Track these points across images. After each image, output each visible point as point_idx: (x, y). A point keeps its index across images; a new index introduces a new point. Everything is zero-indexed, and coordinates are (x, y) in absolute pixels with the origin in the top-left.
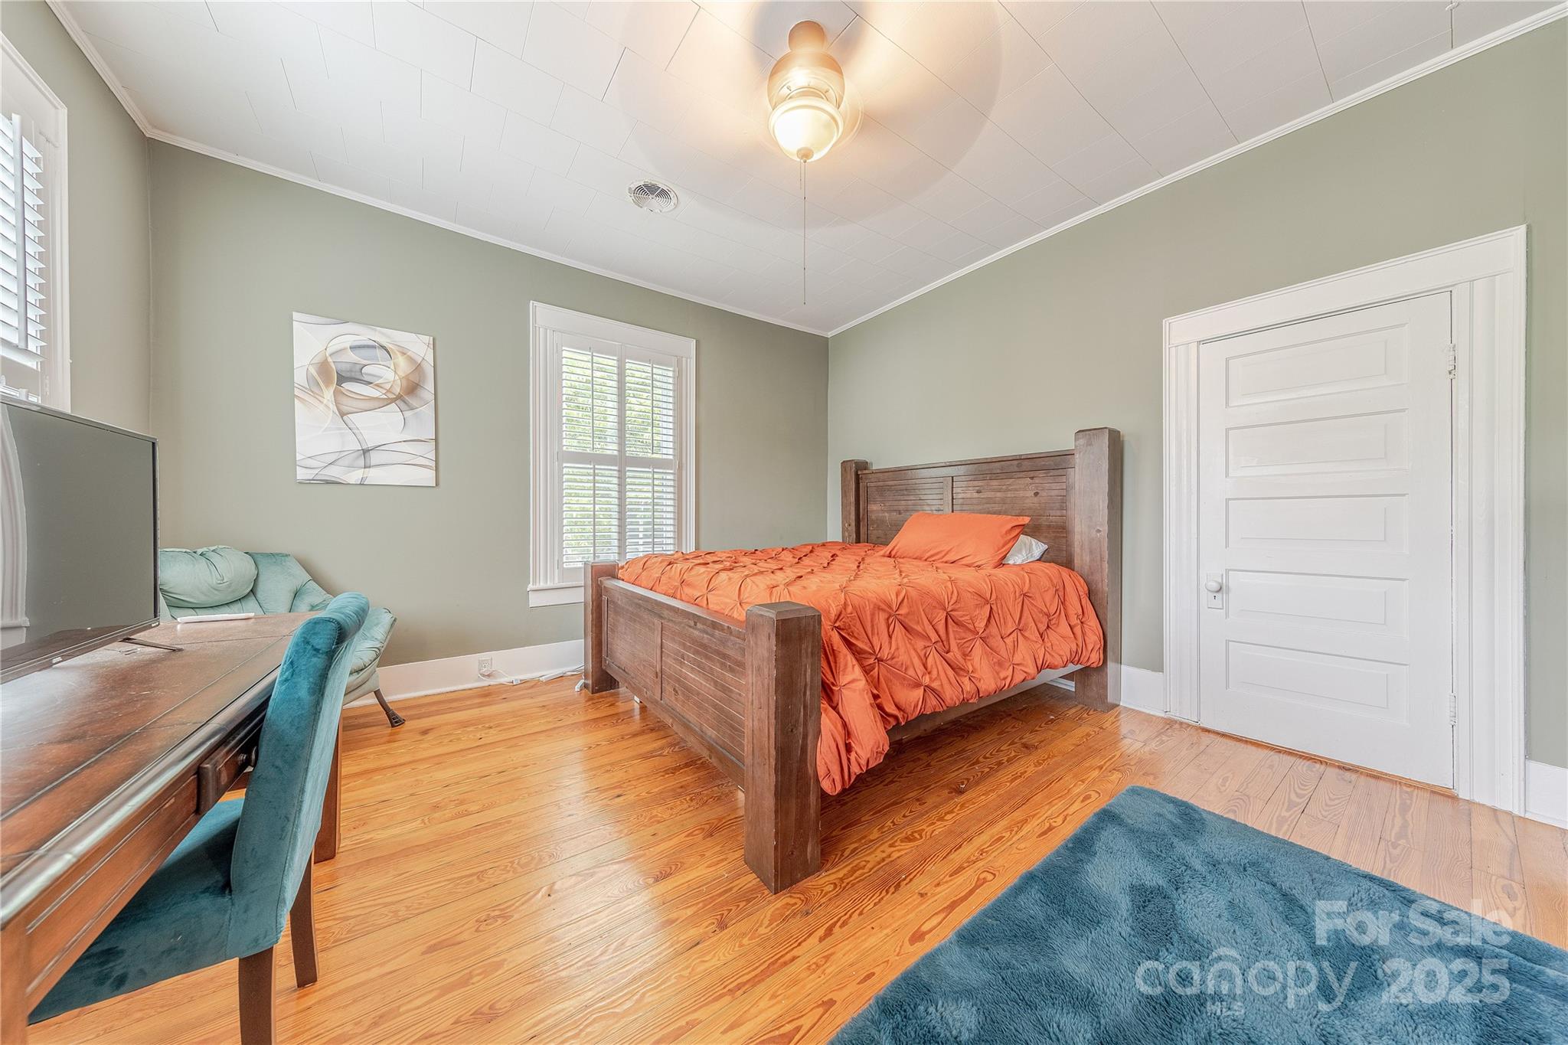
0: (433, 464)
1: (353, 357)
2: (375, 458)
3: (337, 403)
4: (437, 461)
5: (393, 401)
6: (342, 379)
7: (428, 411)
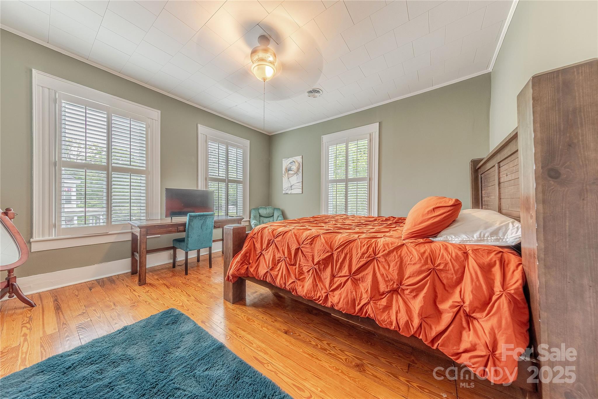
0: (301, 188)
1: (290, 165)
2: (293, 187)
3: (288, 176)
4: (302, 187)
5: (295, 174)
6: (289, 171)
7: (301, 174)
